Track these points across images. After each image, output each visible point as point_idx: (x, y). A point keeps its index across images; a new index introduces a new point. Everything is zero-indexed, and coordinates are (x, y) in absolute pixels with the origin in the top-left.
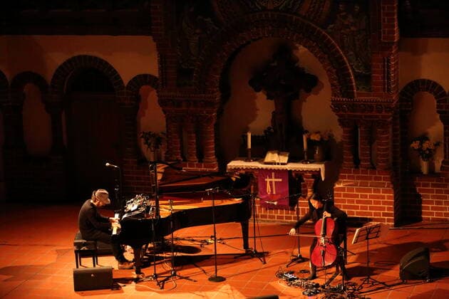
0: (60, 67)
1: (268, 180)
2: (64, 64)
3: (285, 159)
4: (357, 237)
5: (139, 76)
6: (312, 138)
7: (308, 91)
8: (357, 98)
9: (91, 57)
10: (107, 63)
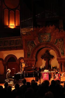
0: (6, 57)
1: (45, 75)
2: (7, 56)
3: (48, 71)
4: (63, 75)
5: (20, 57)
6: (53, 66)
7: (52, 58)
8: (61, 57)
9: (12, 55)
10: (14, 55)
